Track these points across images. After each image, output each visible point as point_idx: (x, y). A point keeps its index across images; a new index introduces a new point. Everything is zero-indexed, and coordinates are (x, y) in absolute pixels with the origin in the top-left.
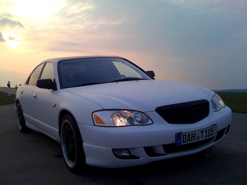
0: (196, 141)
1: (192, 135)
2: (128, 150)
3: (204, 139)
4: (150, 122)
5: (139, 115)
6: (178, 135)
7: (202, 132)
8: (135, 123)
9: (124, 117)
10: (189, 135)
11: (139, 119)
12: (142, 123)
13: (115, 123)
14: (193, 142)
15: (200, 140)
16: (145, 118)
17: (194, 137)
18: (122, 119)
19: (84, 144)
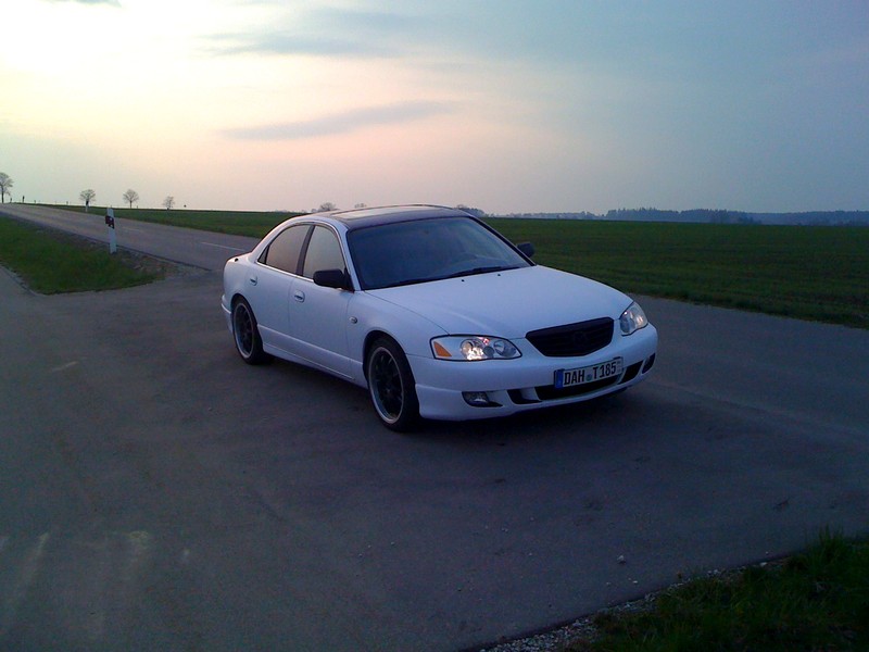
0: (586, 381)
1: (579, 373)
2: (484, 394)
3: (598, 379)
4: (518, 354)
5: (501, 343)
6: (558, 374)
7: (595, 369)
8: (496, 355)
9: (479, 347)
10: (575, 373)
11: (501, 350)
12: (506, 355)
13: (465, 356)
14: (581, 383)
15: (593, 380)
16: (510, 347)
17: (583, 376)
18: (475, 349)
19: (416, 385)
